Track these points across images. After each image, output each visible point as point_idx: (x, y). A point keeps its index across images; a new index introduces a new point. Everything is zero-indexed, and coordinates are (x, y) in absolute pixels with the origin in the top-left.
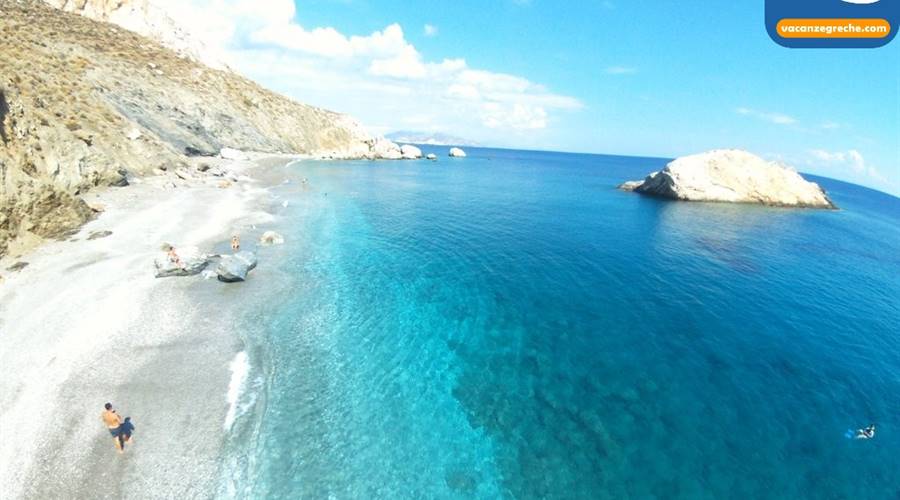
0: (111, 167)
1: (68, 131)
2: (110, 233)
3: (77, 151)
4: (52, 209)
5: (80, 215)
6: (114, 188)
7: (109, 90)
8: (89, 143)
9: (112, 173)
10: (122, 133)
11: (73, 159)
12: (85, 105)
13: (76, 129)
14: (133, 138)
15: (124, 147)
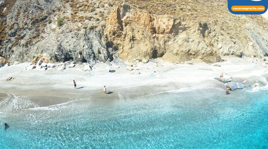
0: (239, 51)
1: (230, 38)
2: (220, 66)
3: (230, 44)
4: (209, 56)
5: (217, 60)
6: (237, 57)
7: (251, 30)
8: (235, 43)
9: (238, 53)
10: (247, 43)
11: (228, 46)
12: (239, 33)
13: (232, 38)
14: (250, 45)
15: (246, 47)
